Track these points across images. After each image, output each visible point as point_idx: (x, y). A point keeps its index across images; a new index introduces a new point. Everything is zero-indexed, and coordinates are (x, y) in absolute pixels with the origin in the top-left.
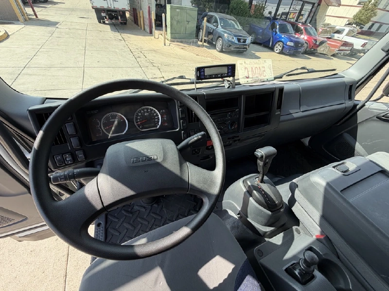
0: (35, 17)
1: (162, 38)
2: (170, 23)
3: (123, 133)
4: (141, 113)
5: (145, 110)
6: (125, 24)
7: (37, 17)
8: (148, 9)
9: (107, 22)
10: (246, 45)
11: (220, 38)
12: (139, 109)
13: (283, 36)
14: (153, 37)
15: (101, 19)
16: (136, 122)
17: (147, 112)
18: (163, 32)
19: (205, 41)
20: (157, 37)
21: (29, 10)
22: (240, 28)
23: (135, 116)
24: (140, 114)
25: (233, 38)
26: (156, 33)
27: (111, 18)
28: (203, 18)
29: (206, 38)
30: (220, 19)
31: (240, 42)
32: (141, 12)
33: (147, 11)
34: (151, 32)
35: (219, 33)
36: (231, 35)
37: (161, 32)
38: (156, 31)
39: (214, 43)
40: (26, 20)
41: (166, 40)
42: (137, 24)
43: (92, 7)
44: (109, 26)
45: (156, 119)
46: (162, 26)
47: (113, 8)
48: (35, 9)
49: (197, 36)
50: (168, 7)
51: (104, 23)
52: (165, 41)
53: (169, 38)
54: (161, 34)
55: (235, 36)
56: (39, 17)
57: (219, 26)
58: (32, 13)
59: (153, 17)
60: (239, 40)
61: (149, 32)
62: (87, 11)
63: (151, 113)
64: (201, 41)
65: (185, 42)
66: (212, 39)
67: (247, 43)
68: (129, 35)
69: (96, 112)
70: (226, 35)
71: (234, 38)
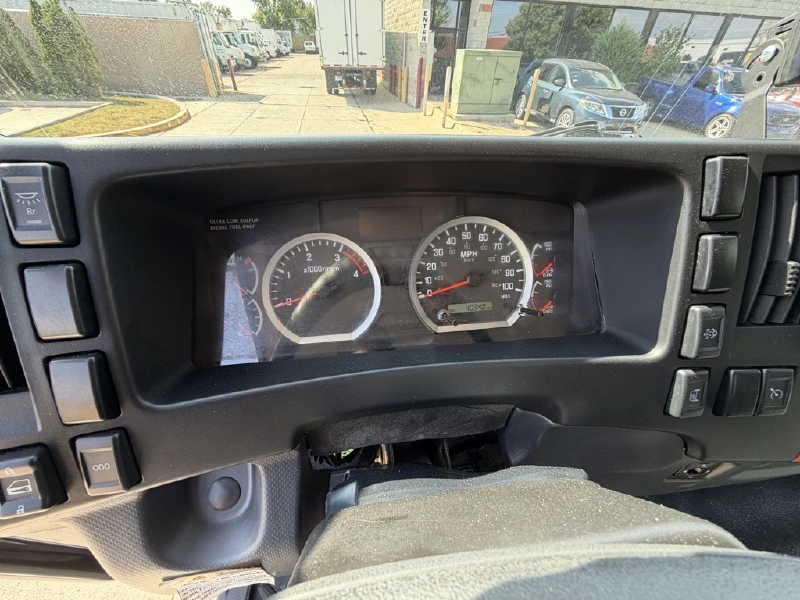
0: (233, 90)
1: (439, 114)
2: (459, 85)
3: (355, 335)
4: (446, 248)
5: (466, 236)
6: (373, 92)
7: (236, 89)
8: (418, 62)
9: (341, 91)
10: (633, 122)
11: (569, 110)
12: (439, 230)
13: (733, 100)
14: (421, 114)
15: (332, 87)
16: (419, 288)
17: (474, 244)
18: (443, 104)
19: (532, 118)
20: (429, 113)
21: (227, 81)
22: (619, 85)
23: (416, 261)
24: (439, 252)
25: (601, 108)
26: (429, 105)
27: (351, 82)
28: (530, 73)
29: (534, 113)
30: (570, 70)
31: (619, 116)
32: (405, 69)
33: (416, 66)
34: (419, 105)
35: (566, 98)
36: (596, 101)
37: (439, 103)
38: (429, 103)
39: (551, 120)
40: (219, 93)
41: (448, 118)
42: (395, 93)
43: (322, 68)
44: (343, 99)
45: (510, 280)
46: (443, 94)
47: (355, 66)
48: (237, 79)
49: (513, 108)
50: (460, 54)
51: (337, 93)
52: (444, 118)
53: (455, 115)
54: (439, 108)
55: (606, 103)
56: (240, 90)
57: (569, 84)
58: (231, 84)
59: (427, 78)
60: (616, 112)
61: (415, 105)
62: (313, 77)
63: (491, 252)
64: (522, 118)
65: (486, 121)
66: (548, 114)
67: (634, 118)
68: (377, 112)
69: (249, 223)
70: (582, 101)
71: (603, 106)
